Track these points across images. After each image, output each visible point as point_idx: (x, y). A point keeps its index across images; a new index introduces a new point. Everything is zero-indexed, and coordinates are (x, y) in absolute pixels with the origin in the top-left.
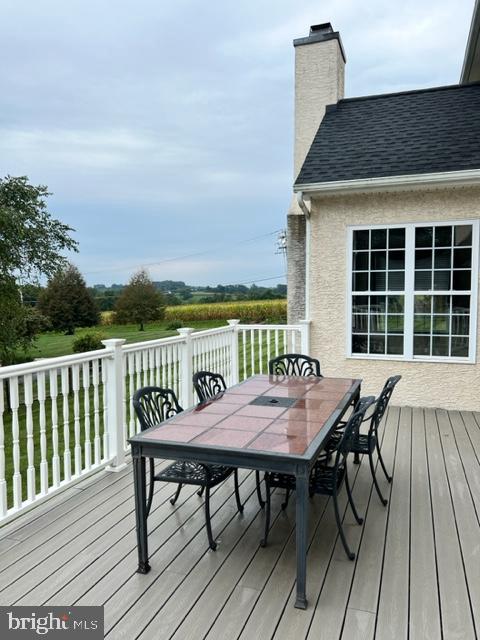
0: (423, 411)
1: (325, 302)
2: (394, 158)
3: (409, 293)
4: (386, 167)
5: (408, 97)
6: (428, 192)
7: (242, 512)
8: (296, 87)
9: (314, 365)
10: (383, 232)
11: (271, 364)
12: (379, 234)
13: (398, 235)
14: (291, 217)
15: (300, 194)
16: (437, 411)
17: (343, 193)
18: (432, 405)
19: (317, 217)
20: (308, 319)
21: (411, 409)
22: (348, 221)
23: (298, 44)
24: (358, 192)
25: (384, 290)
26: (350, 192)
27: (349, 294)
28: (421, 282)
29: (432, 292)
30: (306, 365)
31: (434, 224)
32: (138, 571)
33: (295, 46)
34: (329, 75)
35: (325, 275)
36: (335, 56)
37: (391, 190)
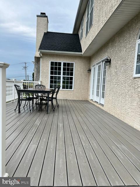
0: (64, 100)
1: (44, 77)
2: (59, 47)
3: (62, 76)
4: (58, 49)
5: (62, 34)
6: (66, 55)
7: (33, 109)
8: (37, 26)
9: (44, 87)
10: (57, 62)
11: (35, 86)
12: (56, 63)
13: (60, 64)
14: (35, 57)
15: (39, 52)
16: (66, 100)
17: (49, 53)
18: (65, 99)
19: (43, 58)
20: (40, 80)
21: (61, 100)
22: (50, 59)
23: (38, 16)
24: (52, 53)
25: (57, 75)
26: (50, 53)
27: (50, 75)
28: (64, 74)
29: (66, 76)
30: (43, 87)
31: (67, 62)
32: (18, 113)
33: (37, 16)
34: (45, 25)
35: (45, 71)
36: (46, 21)
37: (59, 54)
